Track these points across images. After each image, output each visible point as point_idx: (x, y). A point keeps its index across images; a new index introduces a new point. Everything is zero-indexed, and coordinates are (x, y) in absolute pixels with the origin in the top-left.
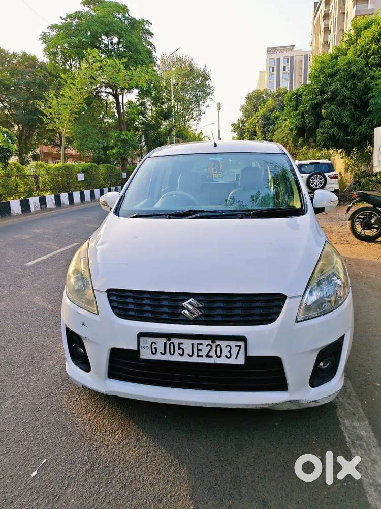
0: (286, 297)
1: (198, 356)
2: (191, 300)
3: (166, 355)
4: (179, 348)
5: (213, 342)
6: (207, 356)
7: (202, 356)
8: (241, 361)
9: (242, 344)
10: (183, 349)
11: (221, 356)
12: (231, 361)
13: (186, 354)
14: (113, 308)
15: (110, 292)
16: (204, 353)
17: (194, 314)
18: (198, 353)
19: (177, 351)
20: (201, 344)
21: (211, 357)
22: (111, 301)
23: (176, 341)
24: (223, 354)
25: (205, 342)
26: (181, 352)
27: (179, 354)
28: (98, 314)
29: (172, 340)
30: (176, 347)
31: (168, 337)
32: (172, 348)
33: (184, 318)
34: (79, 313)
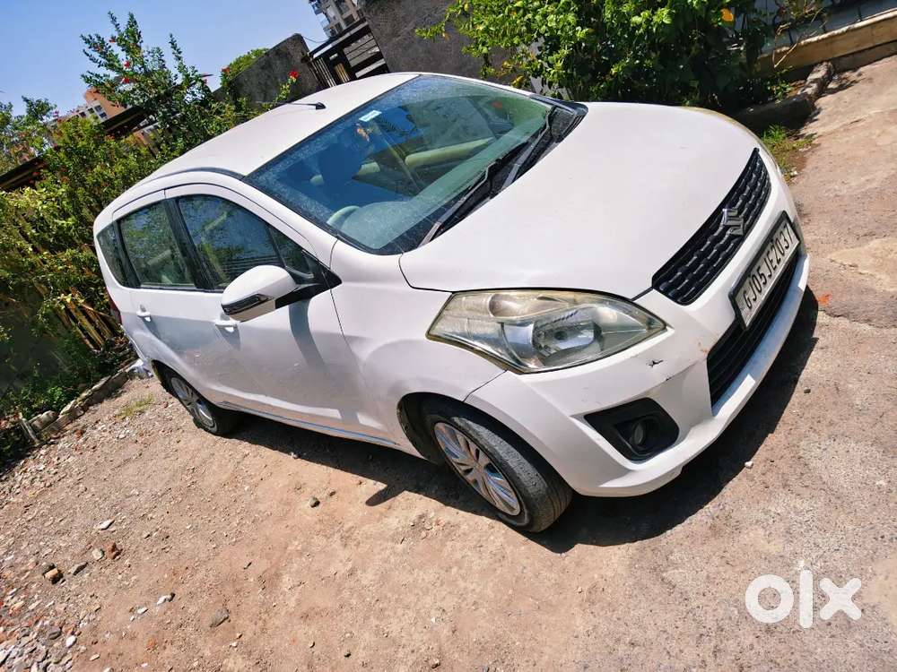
0: (756, 151)
1: (774, 268)
2: (726, 212)
3: (758, 298)
4: (760, 277)
5: (772, 241)
6: (778, 262)
7: (776, 266)
8: (795, 241)
9: (785, 221)
10: (763, 275)
11: (784, 250)
12: (792, 249)
13: (767, 278)
14: (674, 299)
15: (656, 283)
16: (775, 262)
17: (739, 226)
18: (772, 266)
19: (761, 282)
20: (768, 253)
21: (780, 259)
22: (665, 293)
23: (754, 272)
24: (784, 246)
25: (768, 248)
26: (764, 280)
27: (764, 284)
28: (665, 326)
29: (752, 274)
30: (758, 278)
31: (749, 273)
32: (756, 282)
33: (736, 240)
34: (636, 356)
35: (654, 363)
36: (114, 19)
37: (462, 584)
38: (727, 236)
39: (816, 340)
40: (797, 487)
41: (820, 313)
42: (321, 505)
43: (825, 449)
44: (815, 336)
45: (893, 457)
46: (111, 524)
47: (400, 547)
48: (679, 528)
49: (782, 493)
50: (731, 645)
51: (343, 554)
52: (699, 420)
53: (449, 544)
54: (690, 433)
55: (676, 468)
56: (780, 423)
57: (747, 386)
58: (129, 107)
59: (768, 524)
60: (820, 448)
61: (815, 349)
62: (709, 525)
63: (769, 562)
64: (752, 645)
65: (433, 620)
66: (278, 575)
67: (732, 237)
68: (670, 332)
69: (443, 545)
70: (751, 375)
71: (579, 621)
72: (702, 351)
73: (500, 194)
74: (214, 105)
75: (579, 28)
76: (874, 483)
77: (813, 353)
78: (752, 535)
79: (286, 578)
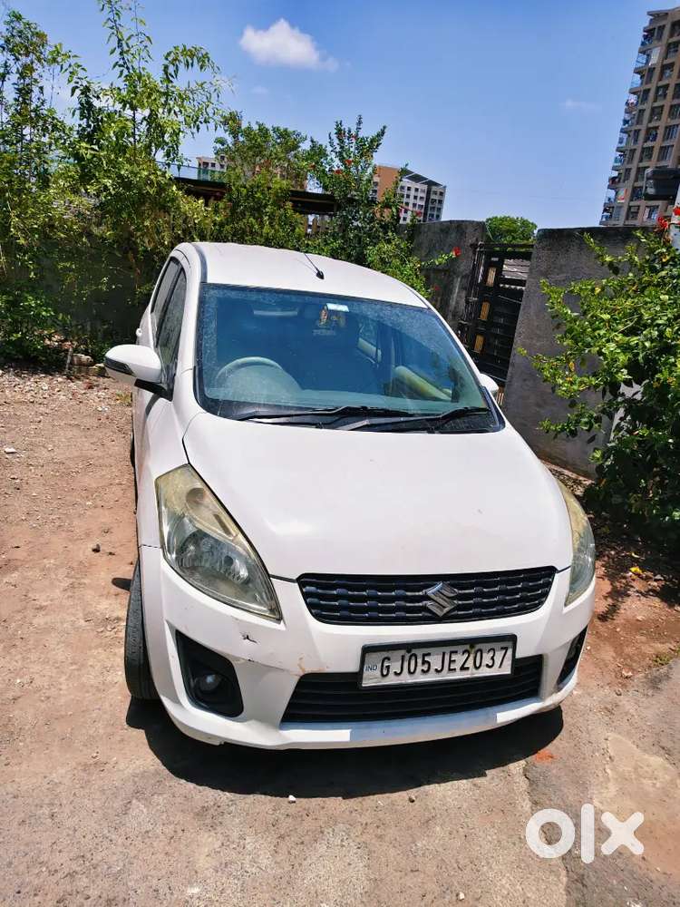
0: (556, 569)
1: (450, 670)
2: (440, 585)
3: (402, 675)
4: (424, 662)
5: (472, 647)
6: (463, 668)
7: (455, 669)
8: (506, 670)
9: (509, 644)
10: (429, 663)
11: (480, 665)
12: (494, 672)
13: (432, 670)
14: (310, 606)
15: (304, 580)
16: (457, 666)
17: (444, 607)
18: (449, 666)
19: (420, 667)
20: (456, 652)
21: (468, 668)
22: (306, 595)
23: (419, 652)
24: (484, 663)
25: (460, 648)
26: (425, 668)
27: (423, 670)
28: (280, 619)
29: (414, 651)
30: (420, 661)
31: (409, 649)
32: (413, 662)
33: (430, 615)
34: (237, 619)
35: (248, 638)
36: (360, 123)
37: (63, 679)
38: (421, 604)
39: (485, 775)
40: (283, 848)
41: (522, 762)
42: (98, 554)
43: (343, 846)
44: (487, 772)
45: (363, 902)
46: (12, 453)
47: (82, 622)
48: (191, 785)
49: (272, 838)
50: (83, 881)
51: (57, 593)
52: (263, 718)
53: (100, 650)
54: (250, 722)
55: (219, 737)
56: (360, 799)
57: (337, 736)
58: (329, 193)
59: (228, 846)
60: (342, 841)
61: (471, 780)
62: (206, 805)
63: (187, 867)
64: (88, 898)
65: (18, 681)
66: (16, 569)
67: (425, 609)
68: (281, 626)
69: (96, 647)
70: (351, 733)
71: (62, 771)
72: (299, 665)
73: (323, 430)
74: (390, 234)
75: (625, 371)
76: (322, 902)
77: (465, 781)
78: (210, 839)
79: (15, 575)
